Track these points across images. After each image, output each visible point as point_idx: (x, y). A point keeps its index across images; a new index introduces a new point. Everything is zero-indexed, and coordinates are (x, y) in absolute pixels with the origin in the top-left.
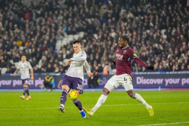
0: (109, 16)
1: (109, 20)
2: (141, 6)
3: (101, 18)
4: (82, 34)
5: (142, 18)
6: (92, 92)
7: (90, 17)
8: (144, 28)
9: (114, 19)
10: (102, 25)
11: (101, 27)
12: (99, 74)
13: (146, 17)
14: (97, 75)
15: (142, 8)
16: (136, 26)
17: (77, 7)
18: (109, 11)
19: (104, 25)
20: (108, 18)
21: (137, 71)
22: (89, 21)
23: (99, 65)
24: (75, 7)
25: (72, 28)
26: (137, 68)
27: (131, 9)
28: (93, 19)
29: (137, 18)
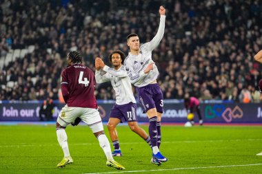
0: (69, 24)
1: (69, 30)
2: (113, 12)
3: (58, 28)
4: (31, 49)
5: (113, 27)
6: (44, 126)
7: (43, 26)
8: (116, 41)
9: (75, 28)
10: (59, 36)
11: (58, 40)
12: (55, 102)
13: (118, 26)
14: (52, 103)
15: (114, 15)
16: (105, 38)
17: (26, 13)
18: (69, 18)
19: (62, 37)
20: (67, 28)
21: (105, 98)
22: (42, 30)
23: (54, 90)
24: (24, 12)
25: (19, 40)
26: (105, 95)
27: (98, 16)
28: (47, 29)
29: (106, 28)
